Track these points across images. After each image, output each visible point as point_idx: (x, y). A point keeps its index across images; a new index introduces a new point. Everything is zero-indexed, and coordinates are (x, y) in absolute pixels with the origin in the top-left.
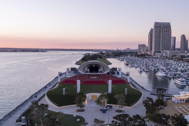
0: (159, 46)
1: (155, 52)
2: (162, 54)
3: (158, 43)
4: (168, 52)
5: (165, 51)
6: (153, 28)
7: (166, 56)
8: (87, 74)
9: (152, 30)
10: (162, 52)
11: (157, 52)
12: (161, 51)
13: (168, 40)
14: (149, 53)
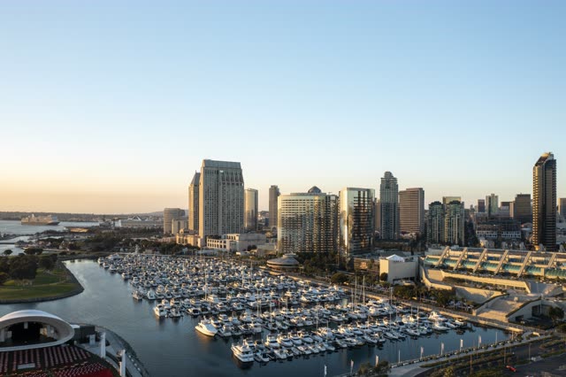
0: (215, 221)
1: (205, 237)
2: (222, 244)
3: (212, 213)
4: (237, 238)
5: (231, 235)
6: (200, 170)
7: (233, 248)
8: (5, 352)
9: (197, 175)
10: (223, 237)
11: (211, 237)
12: (220, 234)
13: (237, 206)
14: (190, 240)
